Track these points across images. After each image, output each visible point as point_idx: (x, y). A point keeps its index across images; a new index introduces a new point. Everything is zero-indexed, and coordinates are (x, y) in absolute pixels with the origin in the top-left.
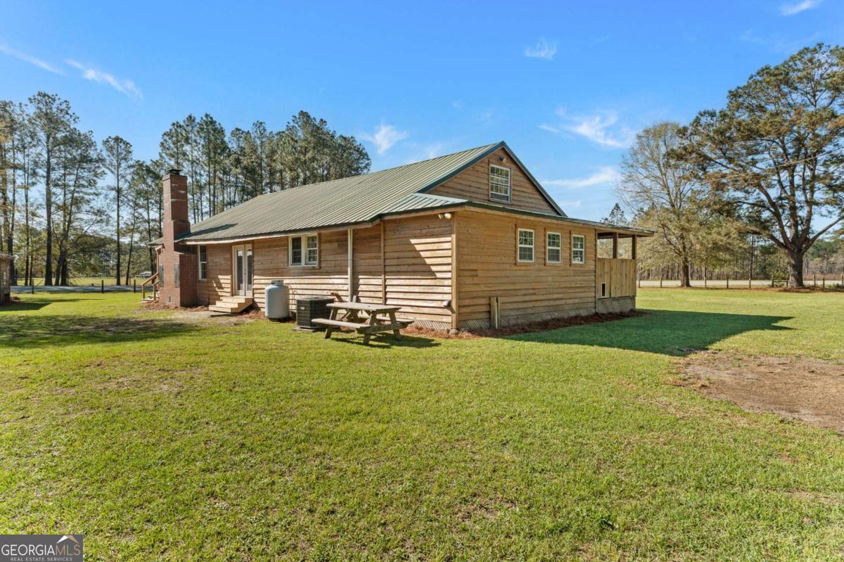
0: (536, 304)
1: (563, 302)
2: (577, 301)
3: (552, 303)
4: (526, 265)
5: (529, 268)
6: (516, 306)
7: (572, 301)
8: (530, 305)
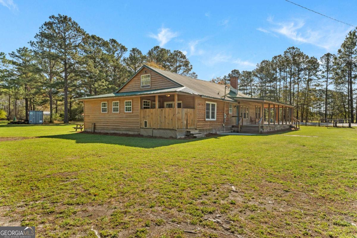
0: (108, 127)
1: (120, 127)
2: (127, 128)
3: (115, 127)
4: (104, 114)
5: (106, 114)
6: (101, 127)
7: (125, 127)
8: (106, 127)
